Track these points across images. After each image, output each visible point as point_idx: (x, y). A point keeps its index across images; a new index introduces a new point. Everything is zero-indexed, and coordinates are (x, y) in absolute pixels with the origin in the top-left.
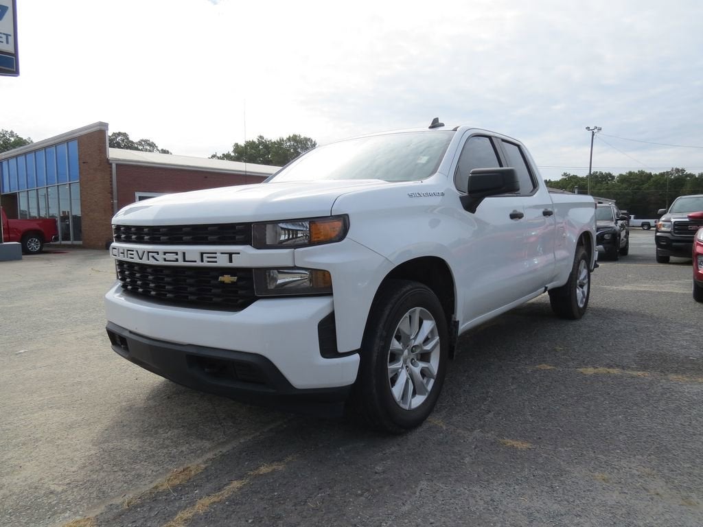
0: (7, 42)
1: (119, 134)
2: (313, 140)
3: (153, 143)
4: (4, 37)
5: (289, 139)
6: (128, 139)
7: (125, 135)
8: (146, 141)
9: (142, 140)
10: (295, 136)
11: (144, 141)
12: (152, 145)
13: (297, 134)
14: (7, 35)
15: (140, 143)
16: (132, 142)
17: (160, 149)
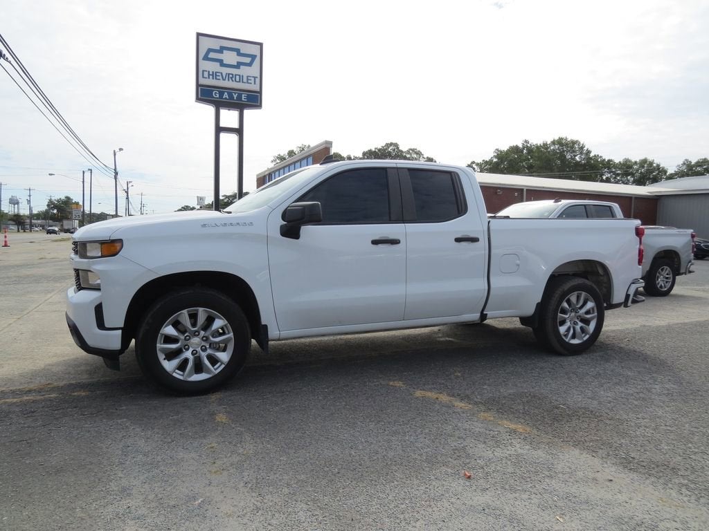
0: (255, 83)
1: (391, 144)
2: (582, 143)
3: (419, 151)
4: (253, 79)
5: (553, 143)
6: (398, 148)
7: (396, 145)
8: (413, 150)
9: (410, 149)
10: (561, 139)
11: (412, 150)
12: (419, 153)
13: (563, 136)
14: (255, 78)
15: (408, 152)
16: (402, 151)
17: (425, 156)
